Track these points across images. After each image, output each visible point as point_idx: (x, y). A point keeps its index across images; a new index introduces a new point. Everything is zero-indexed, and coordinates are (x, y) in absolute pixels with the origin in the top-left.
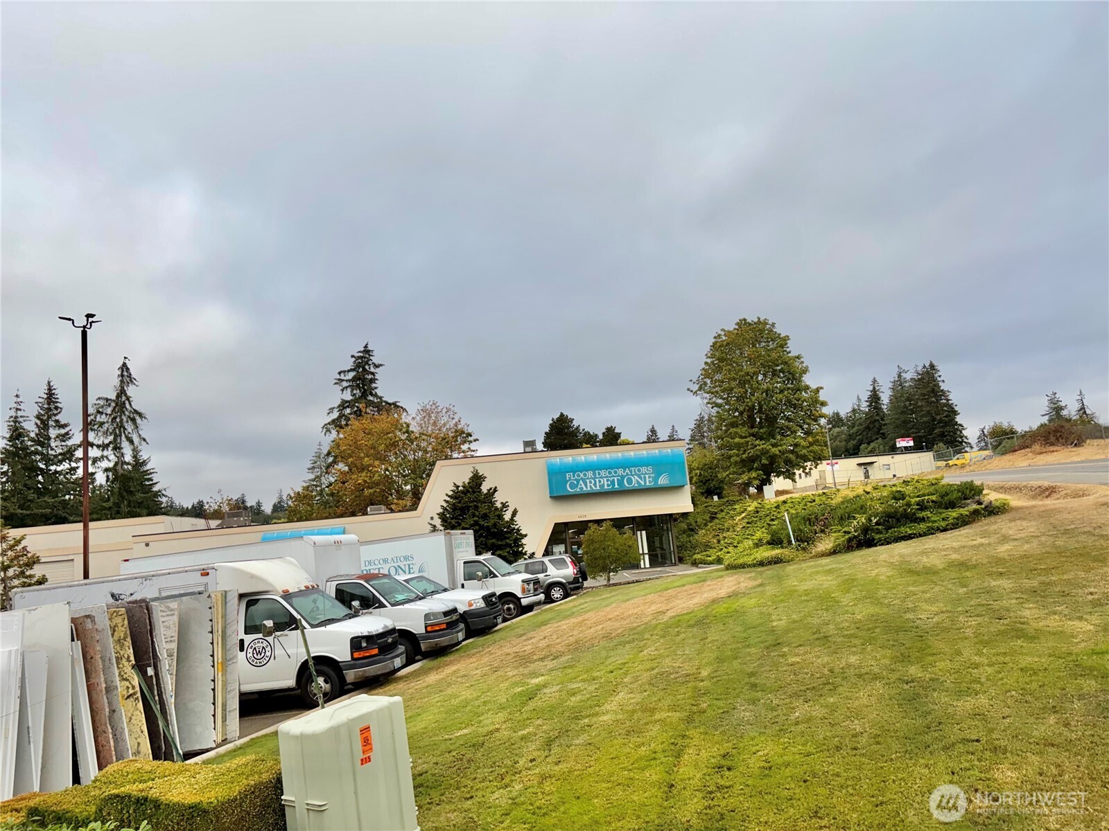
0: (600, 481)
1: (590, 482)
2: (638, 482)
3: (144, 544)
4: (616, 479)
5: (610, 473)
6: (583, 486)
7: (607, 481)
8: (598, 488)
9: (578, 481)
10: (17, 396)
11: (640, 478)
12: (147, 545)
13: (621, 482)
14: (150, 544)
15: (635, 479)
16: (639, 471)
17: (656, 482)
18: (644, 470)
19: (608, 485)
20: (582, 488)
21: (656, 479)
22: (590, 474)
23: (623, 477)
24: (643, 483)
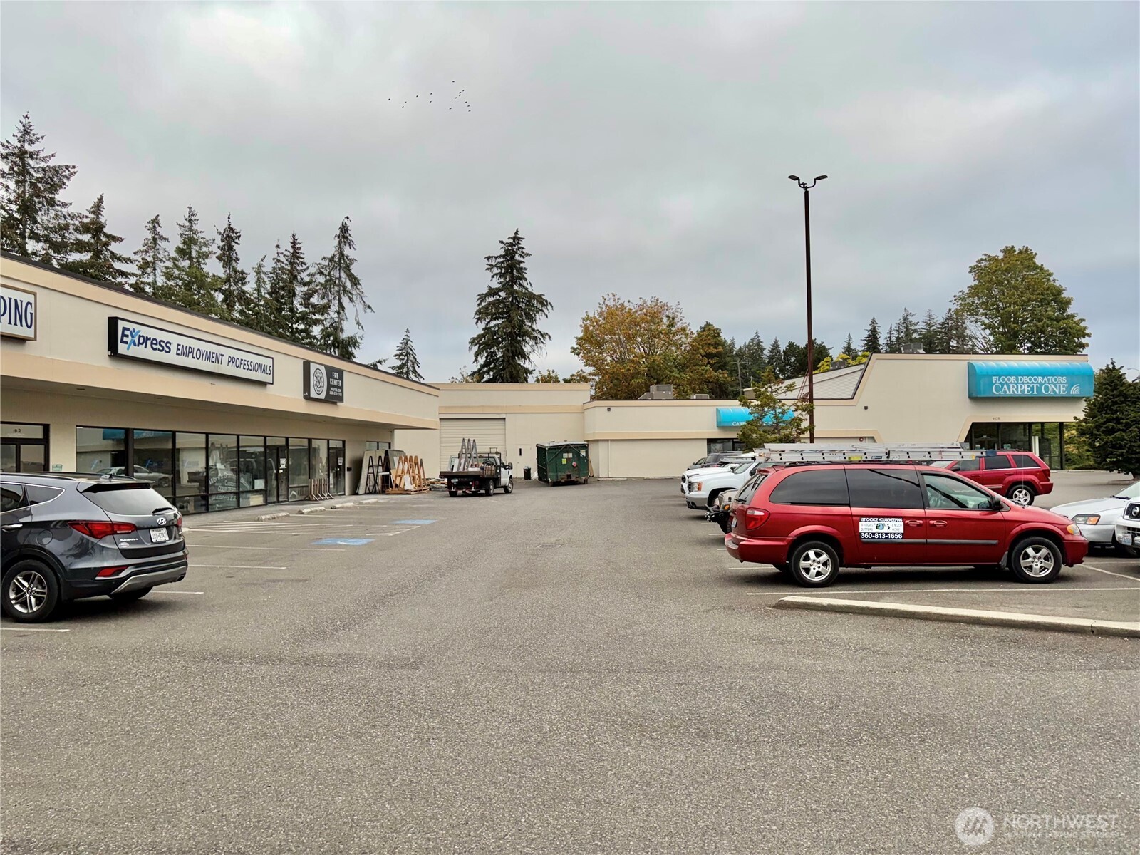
0: (1021, 387)
1: (1013, 387)
2: (1054, 391)
3: (606, 408)
4: (1035, 385)
5: (1030, 379)
6: (1007, 390)
7: (1028, 387)
8: (1019, 393)
9: (1003, 385)
10: (278, 246)
11: (1056, 387)
12: (609, 409)
13: (1039, 389)
14: (612, 408)
15: (1051, 387)
16: (1055, 380)
17: (1069, 392)
18: (1059, 379)
19: (1028, 391)
20: (1005, 392)
21: (1069, 389)
22: (1013, 379)
23: (1041, 385)
24: (1057, 392)
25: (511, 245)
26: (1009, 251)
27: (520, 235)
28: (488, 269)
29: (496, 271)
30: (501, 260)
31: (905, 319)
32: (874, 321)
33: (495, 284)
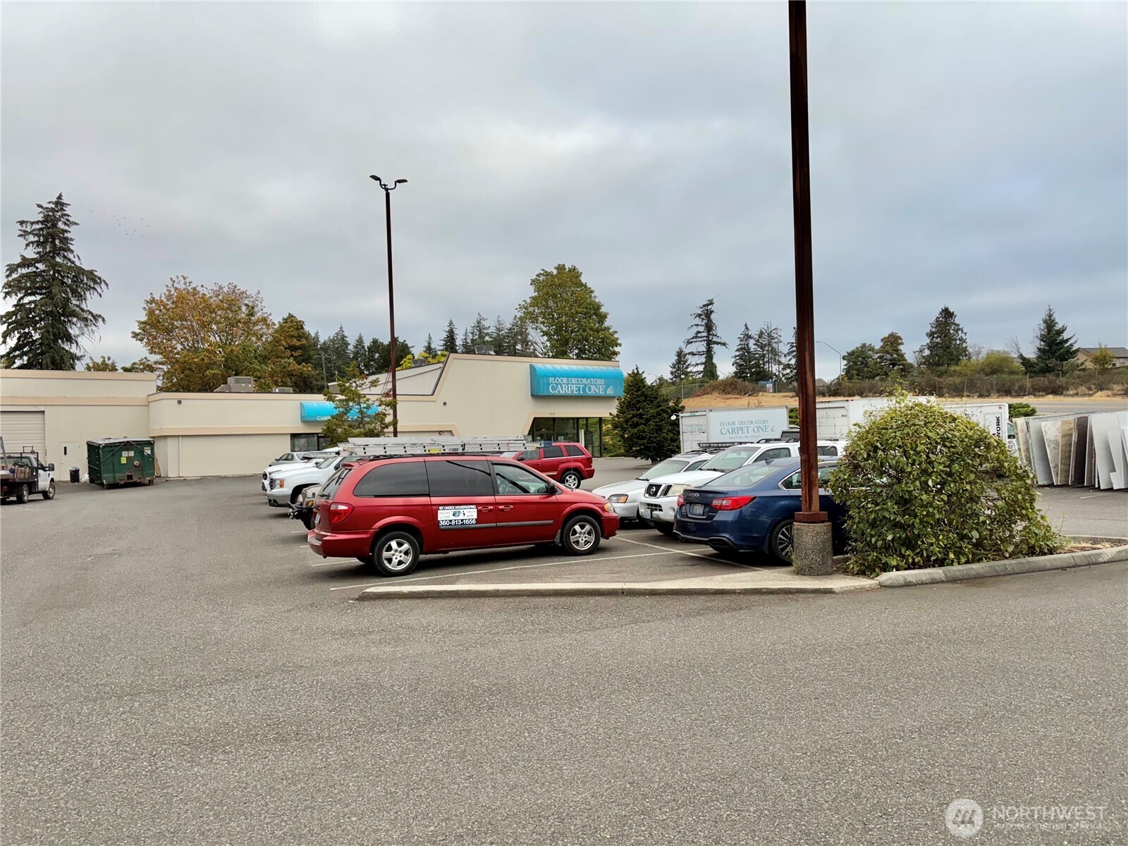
0: (571, 387)
1: (565, 387)
2: (595, 390)
3: (176, 401)
4: (581, 386)
5: (578, 381)
6: (560, 389)
7: (576, 387)
8: (570, 392)
9: (557, 385)
11: (596, 387)
12: (180, 402)
13: (584, 389)
14: (183, 401)
15: (593, 388)
16: (596, 382)
17: (606, 393)
18: (599, 381)
19: (576, 391)
20: (559, 391)
21: (605, 390)
22: (565, 380)
23: (586, 385)
24: (598, 391)
25: (52, 210)
26: (561, 268)
27: (64, 200)
28: (20, 236)
29: (32, 238)
30: (40, 226)
31: (479, 323)
32: (451, 323)
33: (31, 253)
